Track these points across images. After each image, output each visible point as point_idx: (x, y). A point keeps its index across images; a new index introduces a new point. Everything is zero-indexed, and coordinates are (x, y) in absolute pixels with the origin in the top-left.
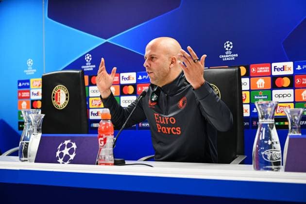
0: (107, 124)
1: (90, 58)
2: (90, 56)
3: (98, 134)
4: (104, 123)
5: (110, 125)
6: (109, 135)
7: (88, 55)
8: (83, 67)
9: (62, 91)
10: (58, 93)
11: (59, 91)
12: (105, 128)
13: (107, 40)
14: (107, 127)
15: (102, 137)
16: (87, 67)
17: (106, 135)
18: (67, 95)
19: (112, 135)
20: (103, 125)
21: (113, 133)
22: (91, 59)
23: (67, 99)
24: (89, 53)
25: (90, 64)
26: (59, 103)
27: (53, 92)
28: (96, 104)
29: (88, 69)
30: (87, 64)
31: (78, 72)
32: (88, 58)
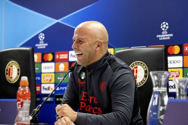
0: (24, 91)
1: (43, 36)
2: (43, 35)
3: (16, 98)
4: (22, 89)
5: (27, 92)
6: (26, 99)
7: (41, 34)
8: (37, 45)
9: (14, 66)
10: (11, 68)
11: (12, 66)
12: (23, 93)
13: (59, 21)
14: (25, 93)
15: (19, 101)
16: (40, 45)
17: (23, 99)
18: (18, 70)
19: (29, 99)
20: (21, 91)
21: (30, 98)
22: (44, 38)
23: (18, 74)
24: (43, 32)
25: (43, 42)
26: (11, 78)
27: (6, 68)
28: (47, 80)
29: (41, 47)
30: (40, 42)
31: (28, 49)
32: (42, 37)
